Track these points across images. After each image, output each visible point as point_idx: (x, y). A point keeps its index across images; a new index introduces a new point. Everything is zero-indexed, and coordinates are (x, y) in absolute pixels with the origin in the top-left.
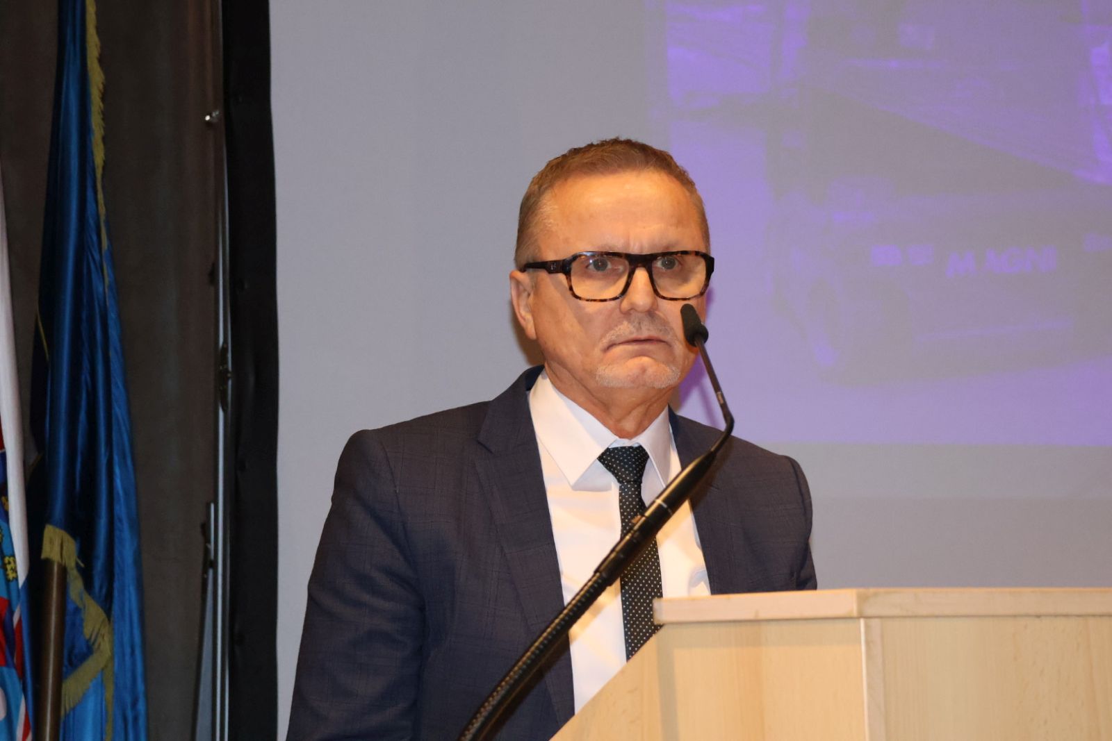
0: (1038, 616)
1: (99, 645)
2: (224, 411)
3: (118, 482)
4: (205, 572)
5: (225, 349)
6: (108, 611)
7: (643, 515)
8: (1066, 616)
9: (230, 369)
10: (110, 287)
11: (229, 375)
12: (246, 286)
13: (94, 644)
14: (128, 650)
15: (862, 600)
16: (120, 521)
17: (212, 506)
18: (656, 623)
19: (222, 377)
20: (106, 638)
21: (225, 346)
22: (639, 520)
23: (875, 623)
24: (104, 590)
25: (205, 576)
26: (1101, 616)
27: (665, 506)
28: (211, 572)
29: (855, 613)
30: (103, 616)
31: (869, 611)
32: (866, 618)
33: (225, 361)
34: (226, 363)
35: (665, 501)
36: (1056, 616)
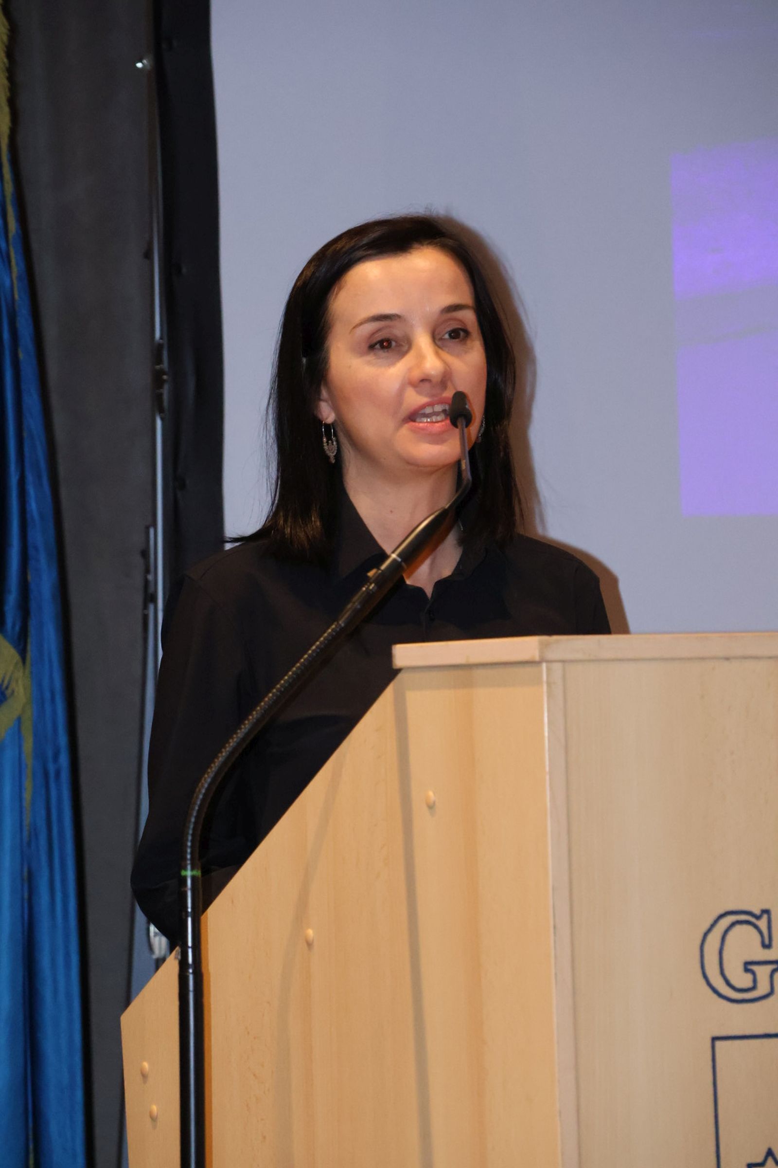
0: (727, 659)
1: (13, 692)
2: (163, 419)
3: (33, 506)
4: (145, 607)
6: (23, 653)
7: (379, 569)
9: (166, 369)
10: (19, 278)
11: (165, 377)
12: (184, 270)
13: (7, 688)
14: (47, 695)
15: (543, 647)
16: (36, 549)
17: (152, 531)
19: (158, 379)
20: (20, 682)
21: (161, 343)
23: (557, 667)
24: (17, 628)
25: (146, 612)
27: (399, 560)
28: (151, 608)
29: (537, 658)
30: (17, 657)
31: (550, 655)
32: (547, 661)
33: (160, 360)
34: (162, 362)
35: (399, 555)
36: (745, 658)
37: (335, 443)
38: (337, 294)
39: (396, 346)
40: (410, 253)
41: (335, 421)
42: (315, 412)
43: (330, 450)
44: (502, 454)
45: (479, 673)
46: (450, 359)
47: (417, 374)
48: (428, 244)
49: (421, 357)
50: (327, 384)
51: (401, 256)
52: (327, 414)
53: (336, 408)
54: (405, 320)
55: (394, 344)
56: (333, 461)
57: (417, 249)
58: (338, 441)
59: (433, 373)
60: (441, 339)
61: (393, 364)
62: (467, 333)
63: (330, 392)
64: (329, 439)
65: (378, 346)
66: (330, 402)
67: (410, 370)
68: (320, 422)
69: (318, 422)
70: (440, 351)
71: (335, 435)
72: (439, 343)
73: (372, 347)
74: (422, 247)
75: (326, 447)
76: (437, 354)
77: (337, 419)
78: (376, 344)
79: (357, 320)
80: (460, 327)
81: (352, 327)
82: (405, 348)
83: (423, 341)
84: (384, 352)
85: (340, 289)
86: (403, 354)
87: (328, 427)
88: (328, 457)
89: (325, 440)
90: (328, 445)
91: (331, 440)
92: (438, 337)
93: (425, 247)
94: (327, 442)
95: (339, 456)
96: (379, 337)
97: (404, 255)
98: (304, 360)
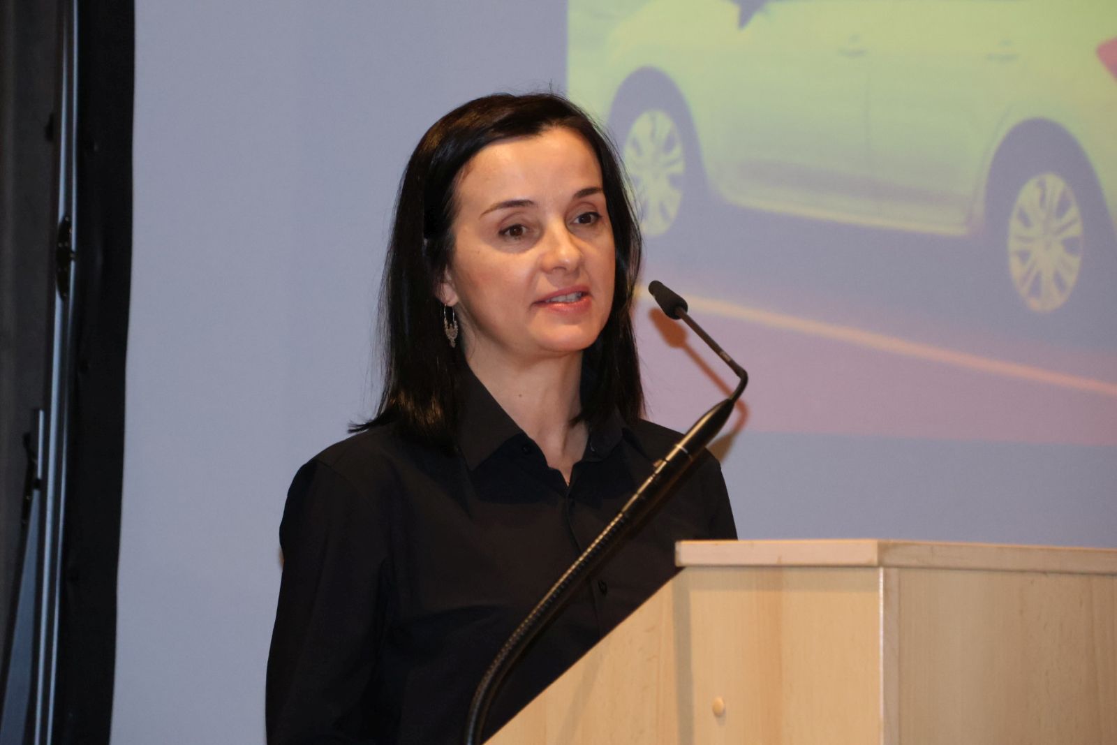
2: (65, 299)
4: (28, 492)
5: (67, 224)
8: (1070, 573)
9: (73, 247)
11: (72, 256)
12: (96, 148)
15: (883, 549)
17: (41, 414)
18: (678, 564)
19: (62, 257)
21: (67, 219)
22: (661, 464)
23: (894, 572)
25: (28, 498)
26: (1104, 575)
27: (686, 451)
28: (36, 493)
29: (875, 562)
31: (888, 560)
32: (886, 567)
33: (67, 237)
34: (68, 239)
35: (685, 447)
36: (1061, 573)
37: (456, 327)
38: (464, 177)
39: (527, 232)
40: (540, 135)
41: (457, 303)
42: (437, 295)
43: (451, 334)
44: (621, 336)
45: (793, 575)
46: (583, 244)
47: (550, 261)
48: (557, 124)
49: (555, 244)
50: (451, 267)
51: (531, 138)
52: (450, 296)
53: (459, 289)
54: (538, 207)
55: (524, 229)
56: (453, 345)
57: (546, 130)
58: (459, 324)
59: (567, 260)
60: (572, 223)
61: (524, 251)
62: (597, 215)
63: (454, 275)
64: (450, 321)
65: (508, 233)
66: (453, 285)
67: (543, 256)
68: (443, 305)
69: (439, 305)
70: (572, 236)
71: (456, 318)
72: (570, 227)
73: (502, 233)
74: (550, 128)
75: (447, 330)
76: (571, 241)
77: (460, 302)
78: (506, 230)
79: (487, 207)
80: (592, 211)
81: (481, 213)
82: (537, 232)
83: (556, 226)
84: (516, 239)
85: (468, 173)
86: (535, 240)
87: (450, 309)
88: (449, 341)
89: (446, 322)
90: (449, 328)
91: (453, 323)
92: (569, 222)
93: (554, 127)
94: (449, 325)
95: (460, 339)
96: (510, 223)
97: (533, 137)
98: (425, 241)
